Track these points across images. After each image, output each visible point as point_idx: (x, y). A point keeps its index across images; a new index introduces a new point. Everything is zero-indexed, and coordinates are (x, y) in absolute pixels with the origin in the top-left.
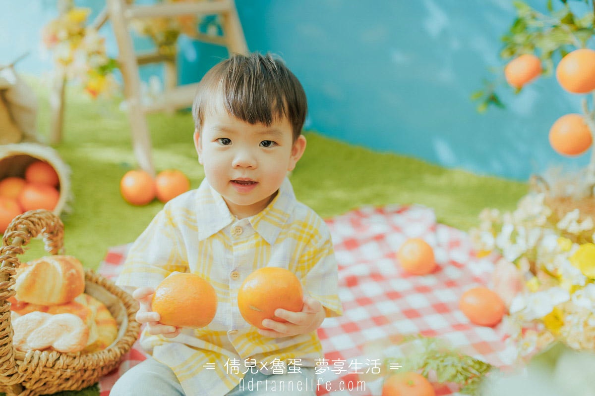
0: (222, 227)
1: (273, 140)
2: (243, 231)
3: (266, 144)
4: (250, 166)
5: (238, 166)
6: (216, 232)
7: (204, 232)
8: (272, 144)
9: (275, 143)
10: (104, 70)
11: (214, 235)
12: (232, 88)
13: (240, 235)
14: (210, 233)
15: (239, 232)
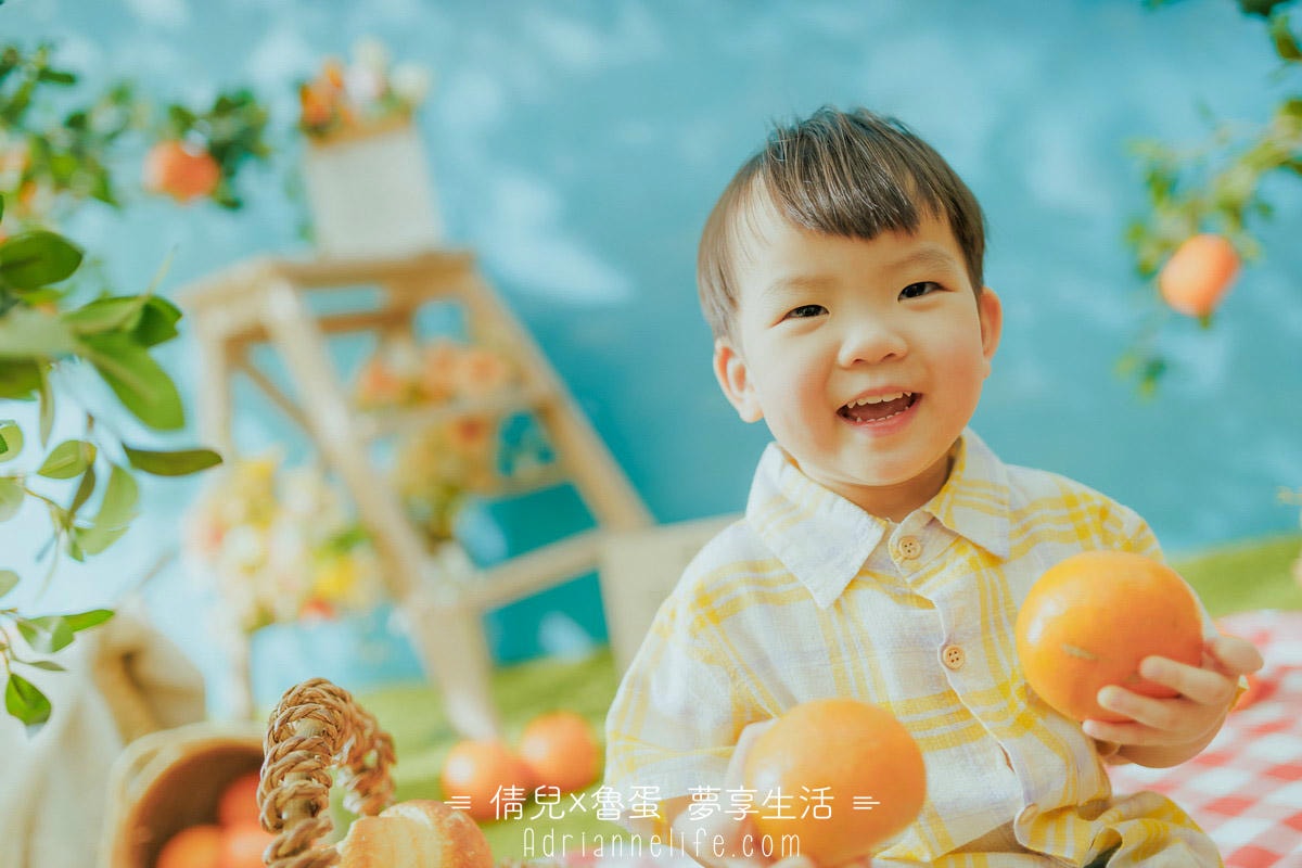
0: (864, 554)
1: (927, 280)
2: (923, 547)
3: (913, 291)
4: (891, 355)
5: (857, 360)
6: (856, 572)
7: (824, 586)
8: (927, 289)
9: (937, 287)
10: (344, 543)
11: (852, 583)
12: (792, 172)
13: (919, 556)
14: (843, 582)
15: (914, 549)
